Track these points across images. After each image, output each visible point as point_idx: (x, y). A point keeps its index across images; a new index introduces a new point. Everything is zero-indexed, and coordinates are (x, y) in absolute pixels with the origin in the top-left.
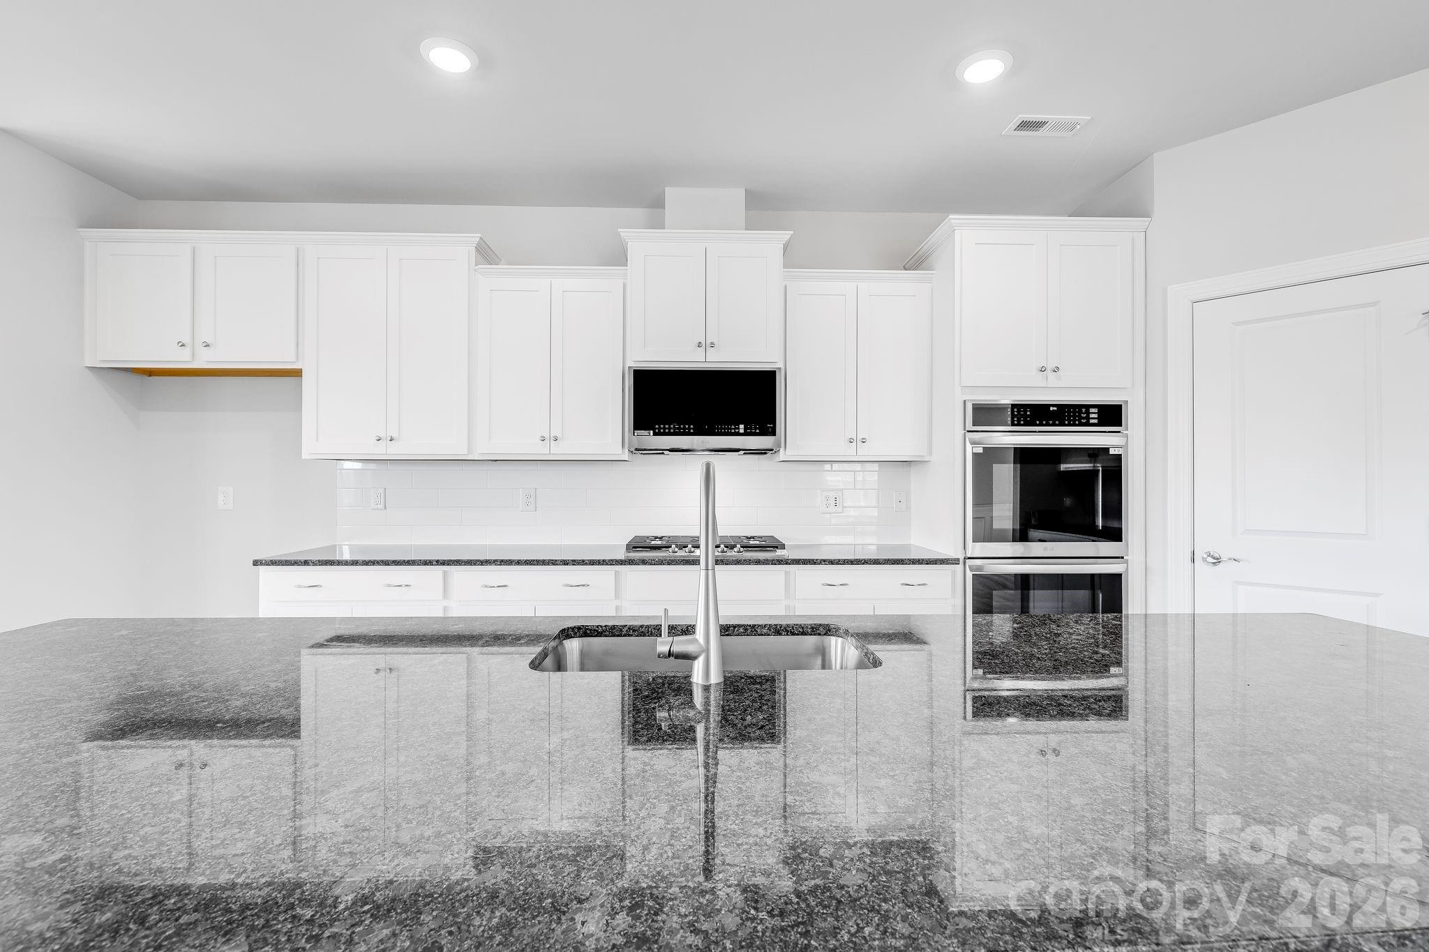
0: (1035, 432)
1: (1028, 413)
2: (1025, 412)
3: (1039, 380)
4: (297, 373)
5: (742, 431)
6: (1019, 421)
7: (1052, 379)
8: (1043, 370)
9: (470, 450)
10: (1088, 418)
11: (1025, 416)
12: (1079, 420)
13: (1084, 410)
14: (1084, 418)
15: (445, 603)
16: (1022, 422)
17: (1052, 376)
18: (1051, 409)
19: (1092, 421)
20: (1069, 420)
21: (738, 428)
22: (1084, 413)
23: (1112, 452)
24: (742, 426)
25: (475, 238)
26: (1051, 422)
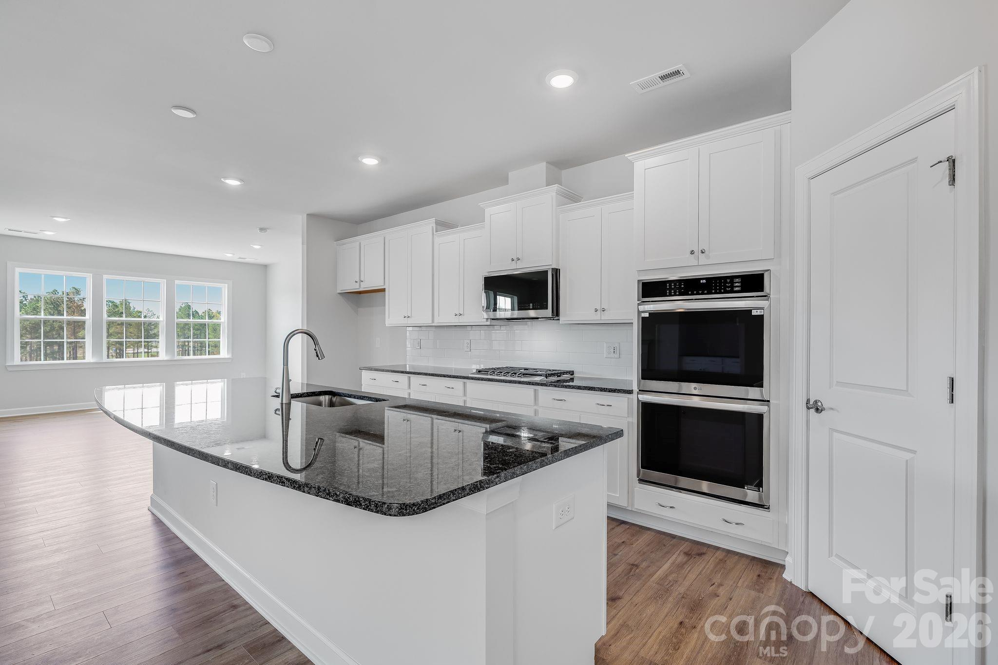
0: (693, 299)
1: (683, 286)
2: (680, 285)
3: (692, 261)
4: (383, 290)
5: (531, 307)
6: (675, 292)
7: (703, 259)
8: (692, 252)
9: (433, 322)
10: (732, 287)
11: (680, 288)
12: (724, 289)
13: (728, 280)
14: (729, 287)
15: (409, 391)
16: (677, 293)
17: (702, 256)
18: (701, 281)
19: (737, 289)
20: (716, 289)
21: (530, 306)
22: (728, 283)
23: (754, 313)
24: (531, 305)
25: (433, 220)
26: (700, 292)
